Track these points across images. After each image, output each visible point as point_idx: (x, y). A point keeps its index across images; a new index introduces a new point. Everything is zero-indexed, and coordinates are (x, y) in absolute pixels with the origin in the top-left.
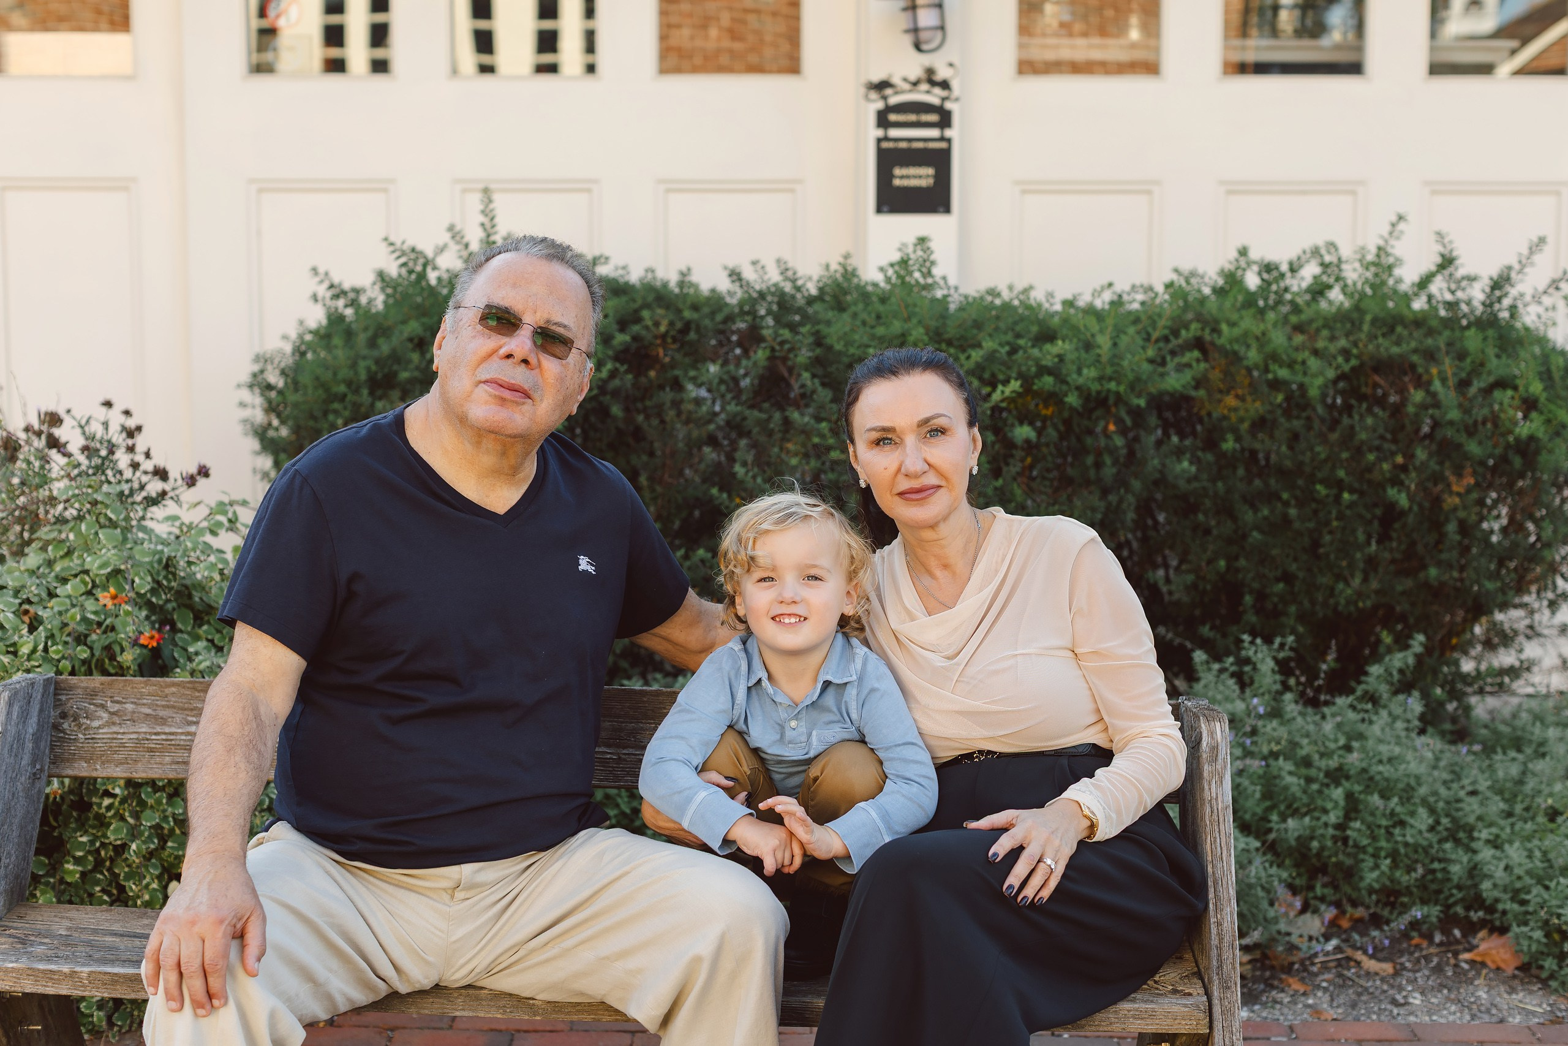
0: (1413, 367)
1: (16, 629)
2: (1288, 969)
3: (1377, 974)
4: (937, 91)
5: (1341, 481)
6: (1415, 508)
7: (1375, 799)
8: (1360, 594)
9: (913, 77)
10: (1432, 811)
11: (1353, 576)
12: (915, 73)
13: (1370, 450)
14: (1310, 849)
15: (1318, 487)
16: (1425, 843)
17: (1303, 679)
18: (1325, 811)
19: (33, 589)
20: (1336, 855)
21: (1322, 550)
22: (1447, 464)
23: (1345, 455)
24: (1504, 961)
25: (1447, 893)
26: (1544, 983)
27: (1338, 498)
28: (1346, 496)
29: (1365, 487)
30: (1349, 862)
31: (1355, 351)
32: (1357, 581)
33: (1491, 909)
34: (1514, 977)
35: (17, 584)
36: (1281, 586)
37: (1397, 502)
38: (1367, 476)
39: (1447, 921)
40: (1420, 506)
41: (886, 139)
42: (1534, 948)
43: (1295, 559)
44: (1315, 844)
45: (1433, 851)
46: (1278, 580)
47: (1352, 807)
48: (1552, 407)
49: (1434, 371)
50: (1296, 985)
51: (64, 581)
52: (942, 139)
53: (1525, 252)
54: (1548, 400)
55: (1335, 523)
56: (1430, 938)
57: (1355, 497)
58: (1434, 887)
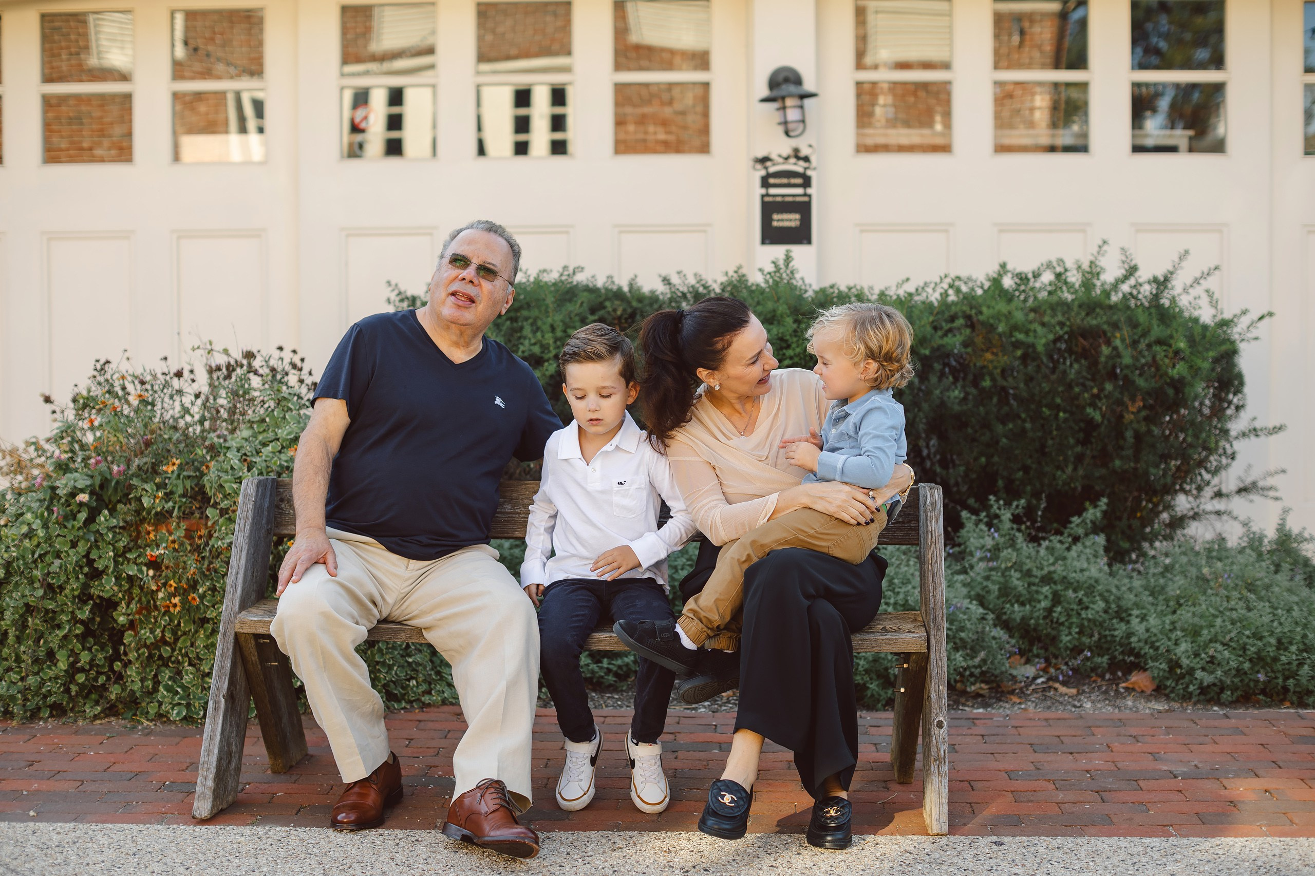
0: (1104, 333)
1: (241, 469)
2: (1012, 692)
3: (1066, 694)
4: (802, 163)
5: (1059, 405)
6: (1106, 422)
7: (1070, 593)
8: (1072, 479)
9: (785, 154)
10: (1107, 601)
11: (1067, 466)
12: (787, 151)
13: (1077, 385)
14: (1029, 625)
15: (1044, 409)
16: (1100, 619)
17: (1028, 524)
18: (1039, 601)
19: (248, 449)
20: (1046, 629)
21: (1047, 450)
22: (1126, 394)
23: (1060, 389)
24: (1145, 686)
25: (1113, 648)
26: (1167, 697)
27: (1057, 415)
28: (1061, 414)
29: (1074, 409)
30: (1054, 633)
31: (1068, 323)
32: (1069, 470)
33: (1138, 655)
34: (1151, 695)
35: (238, 445)
36: (1021, 473)
37: (1093, 418)
38: (1076, 402)
39: (1114, 666)
40: (1109, 420)
41: (767, 195)
42: (1161, 674)
43: (1031, 457)
44: (1032, 621)
45: (1106, 625)
46: (1019, 470)
47: (1057, 599)
48: (1194, 358)
49: (1118, 335)
50: (1015, 699)
51: (265, 445)
52: (805, 195)
53: (1177, 260)
54: (1191, 353)
55: (1055, 433)
56: (1102, 677)
57: (1067, 415)
58: (1105, 646)
